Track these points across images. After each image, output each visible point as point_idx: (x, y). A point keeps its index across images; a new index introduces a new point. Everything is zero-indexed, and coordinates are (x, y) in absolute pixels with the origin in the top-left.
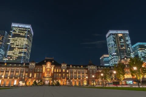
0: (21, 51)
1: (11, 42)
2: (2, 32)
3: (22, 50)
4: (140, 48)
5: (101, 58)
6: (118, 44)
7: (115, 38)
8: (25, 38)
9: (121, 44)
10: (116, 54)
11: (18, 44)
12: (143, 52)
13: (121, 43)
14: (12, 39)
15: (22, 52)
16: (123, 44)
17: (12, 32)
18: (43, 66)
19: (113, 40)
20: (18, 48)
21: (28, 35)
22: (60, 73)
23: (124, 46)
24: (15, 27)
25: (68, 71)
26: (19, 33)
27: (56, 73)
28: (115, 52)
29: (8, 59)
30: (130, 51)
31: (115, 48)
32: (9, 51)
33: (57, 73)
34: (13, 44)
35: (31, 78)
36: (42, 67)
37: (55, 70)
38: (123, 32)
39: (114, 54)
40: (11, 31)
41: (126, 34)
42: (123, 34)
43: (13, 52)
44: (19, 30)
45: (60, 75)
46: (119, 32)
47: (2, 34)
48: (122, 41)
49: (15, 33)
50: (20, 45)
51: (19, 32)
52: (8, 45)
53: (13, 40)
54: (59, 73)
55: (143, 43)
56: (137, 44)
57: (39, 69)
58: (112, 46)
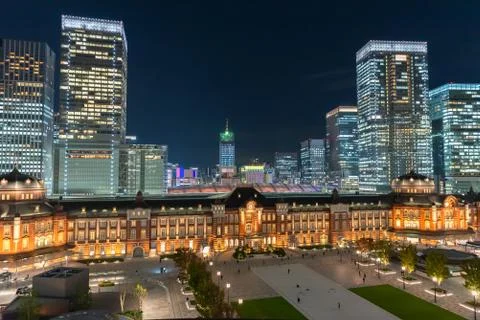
0: (105, 111)
1: (72, 81)
2: (37, 49)
3: (108, 109)
4: (451, 99)
5: (328, 116)
6: (391, 87)
7: (383, 68)
8: (112, 67)
9: (400, 88)
10: (379, 117)
11: (92, 89)
12: (457, 113)
13: (399, 84)
14: (71, 71)
15: (110, 115)
16: (404, 88)
17: (67, 50)
18: (241, 209)
19: (378, 74)
20: (97, 102)
21: (120, 59)
22: (275, 222)
23: (406, 95)
24: (73, 30)
25: (289, 217)
26: (91, 52)
27: (267, 222)
28: (377, 113)
29: (71, 137)
30: (421, 110)
31: (381, 99)
32: (70, 110)
33: (269, 222)
34: (79, 89)
35: (220, 236)
36: (239, 213)
37: (264, 217)
38: (411, 47)
39: (373, 117)
40: (65, 46)
41: (420, 54)
42: (410, 55)
43: (83, 114)
44: (89, 40)
45: (274, 225)
46: (399, 47)
47: (37, 56)
48: (405, 76)
49: (78, 51)
50: (101, 92)
51: (89, 48)
52: (65, 91)
53: (77, 76)
54: (272, 222)
55: (464, 85)
56: (445, 86)
57: (231, 215)
58: (372, 95)
